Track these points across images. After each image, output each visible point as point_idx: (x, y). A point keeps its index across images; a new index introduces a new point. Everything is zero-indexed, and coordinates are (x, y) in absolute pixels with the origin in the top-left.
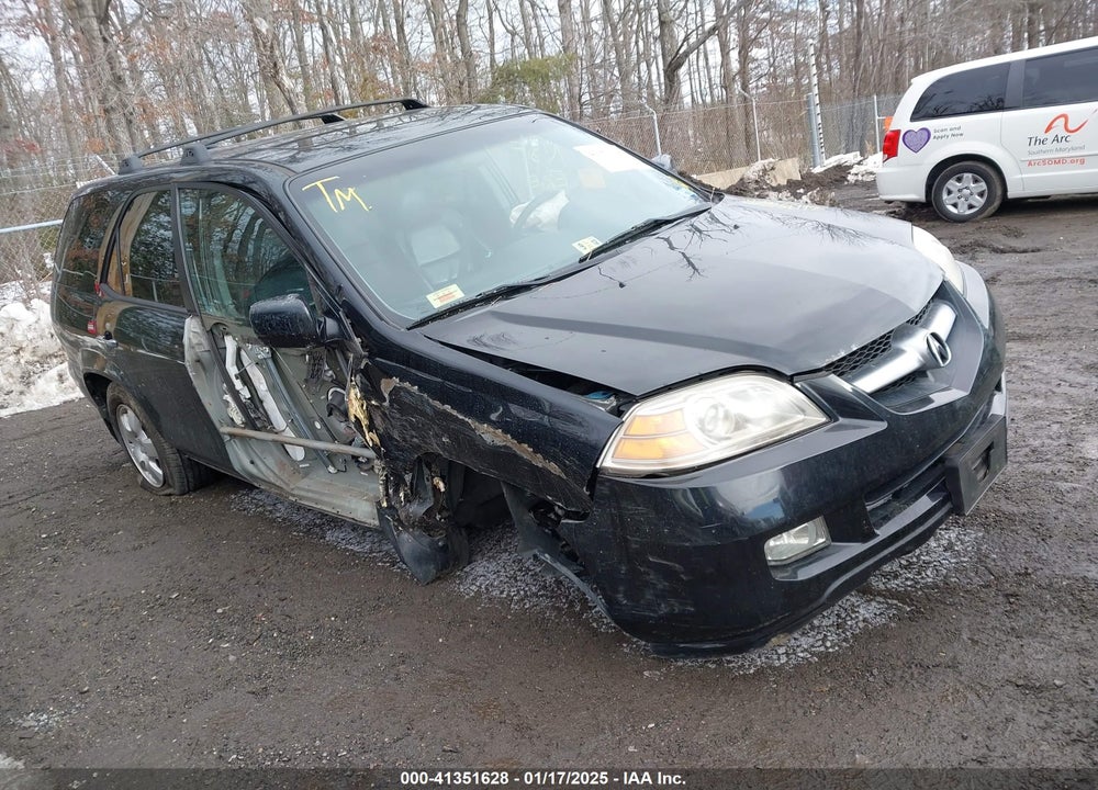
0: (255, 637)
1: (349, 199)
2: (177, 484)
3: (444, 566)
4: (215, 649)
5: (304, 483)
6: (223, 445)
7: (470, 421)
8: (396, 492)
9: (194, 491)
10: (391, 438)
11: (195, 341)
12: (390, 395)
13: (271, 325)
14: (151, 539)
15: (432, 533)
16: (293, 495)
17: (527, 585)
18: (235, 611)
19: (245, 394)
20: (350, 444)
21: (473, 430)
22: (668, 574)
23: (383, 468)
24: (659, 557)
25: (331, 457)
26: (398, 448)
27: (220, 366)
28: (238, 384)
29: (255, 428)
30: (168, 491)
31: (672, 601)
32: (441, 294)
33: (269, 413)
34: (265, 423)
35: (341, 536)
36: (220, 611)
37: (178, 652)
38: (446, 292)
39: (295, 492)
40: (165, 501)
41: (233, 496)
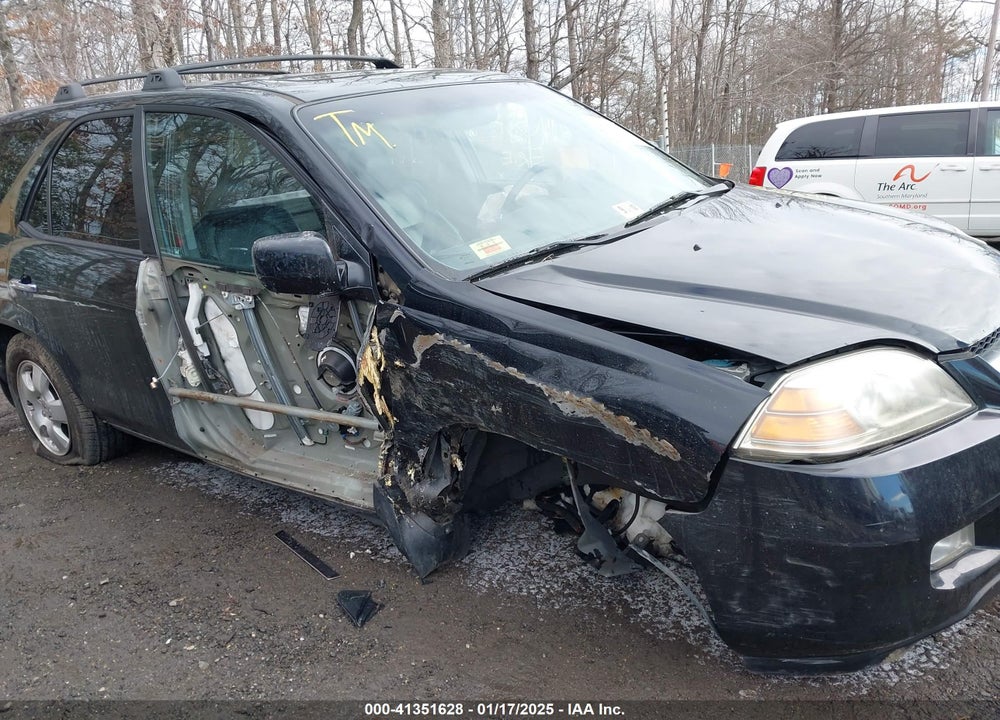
0: (228, 638)
1: (369, 134)
2: (88, 454)
3: (445, 557)
4: (176, 652)
5: (269, 456)
6: (168, 407)
7: (543, 387)
8: (403, 469)
9: (107, 460)
10: (410, 405)
11: (150, 287)
12: (424, 354)
13: (281, 265)
14: (62, 514)
15: (437, 518)
16: (253, 469)
17: (546, 581)
18: (193, 603)
19: (204, 351)
20: (340, 412)
21: (546, 398)
22: (811, 580)
23: (386, 441)
24: (804, 559)
25: (308, 426)
26: (416, 417)
27: (177, 316)
28: (198, 340)
29: (212, 390)
30: (75, 460)
31: (806, 611)
32: (485, 245)
33: (232, 374)
34: (225, 384)
35: (300, 517)
36: (173, 603)
37: (127, 655)
38: (491, 243)
39: (257, 465)
40: (72, 471)
41: (155, 469)
